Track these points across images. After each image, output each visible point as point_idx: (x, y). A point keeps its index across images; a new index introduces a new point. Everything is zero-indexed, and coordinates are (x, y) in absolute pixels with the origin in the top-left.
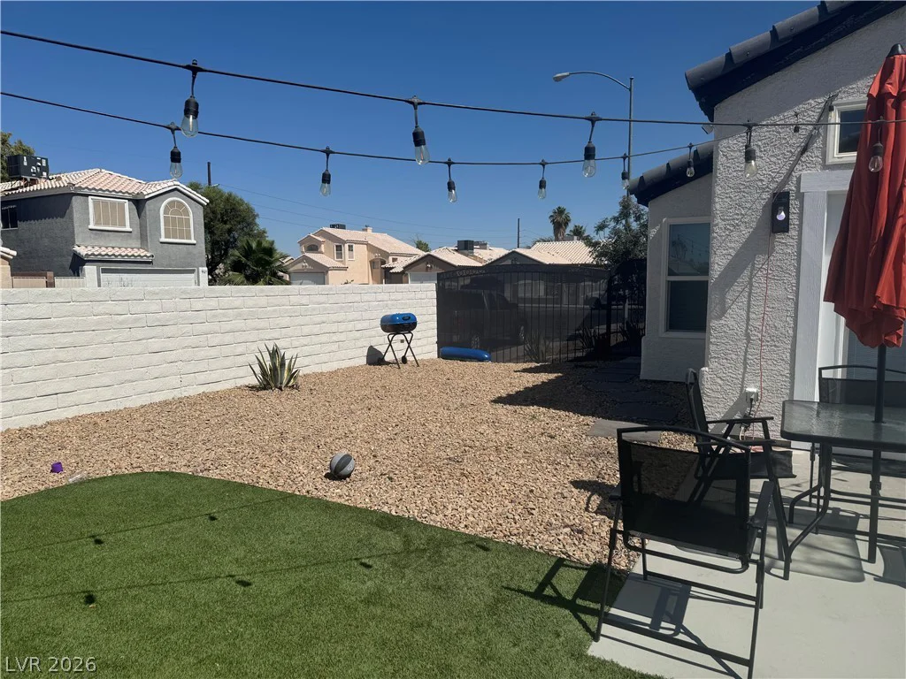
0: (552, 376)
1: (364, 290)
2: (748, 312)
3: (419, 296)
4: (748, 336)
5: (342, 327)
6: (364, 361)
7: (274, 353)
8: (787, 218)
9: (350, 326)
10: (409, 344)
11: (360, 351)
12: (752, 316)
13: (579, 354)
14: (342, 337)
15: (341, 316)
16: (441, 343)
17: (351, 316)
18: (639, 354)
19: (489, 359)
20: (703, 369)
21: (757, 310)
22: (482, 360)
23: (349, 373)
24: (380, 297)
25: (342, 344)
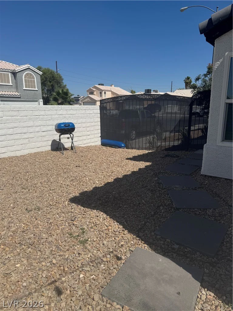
0: (148, 164)
1: (47, 108)
3: (88, 112)
5: (31, 130)
6: (49, 148)
9: (37, 129)
10: (72, 140)
11: (45, 143)
13: (176, 143)
14: (31, 135)
15: (31, 123)
17: (39, 123)
22: (120, 147)
24: (60, 112)
25: (31, 140)
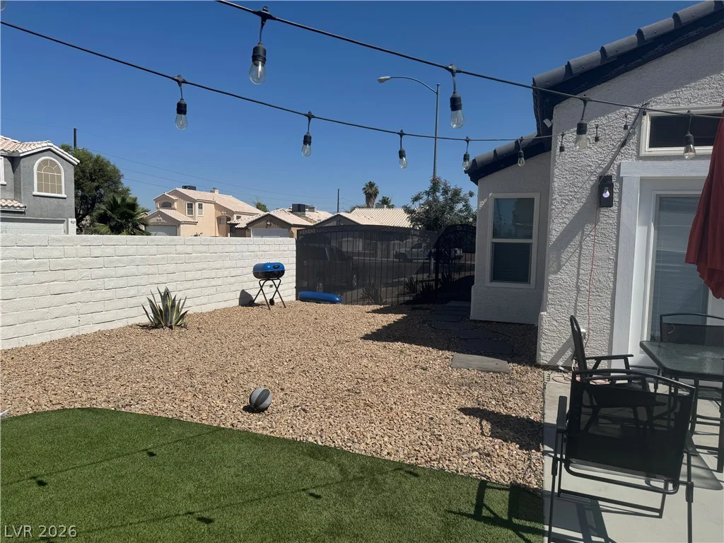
0: (399, 316)
1: (238, 242)
2: (579, 269)
3: (282, 248)
4: (578, 288)
5: (220, 273)
6: (237, 302)
7: (165, 296)
8: (611, 197)
9: (226, 273)
10: (277, 288)
11: (233, 294)
12: (582, 272)
13: (407, 298)
14: (219, 282)
15: (219, 264)
16: (299, 288)
17: (228, 264)
18: (469, 299)
19: (340, 302)
20: (542, 313)
21: (586, 266)
22: (334, 302)
23: (226, 312)
24: (251, 248)
25: (219, 288)
